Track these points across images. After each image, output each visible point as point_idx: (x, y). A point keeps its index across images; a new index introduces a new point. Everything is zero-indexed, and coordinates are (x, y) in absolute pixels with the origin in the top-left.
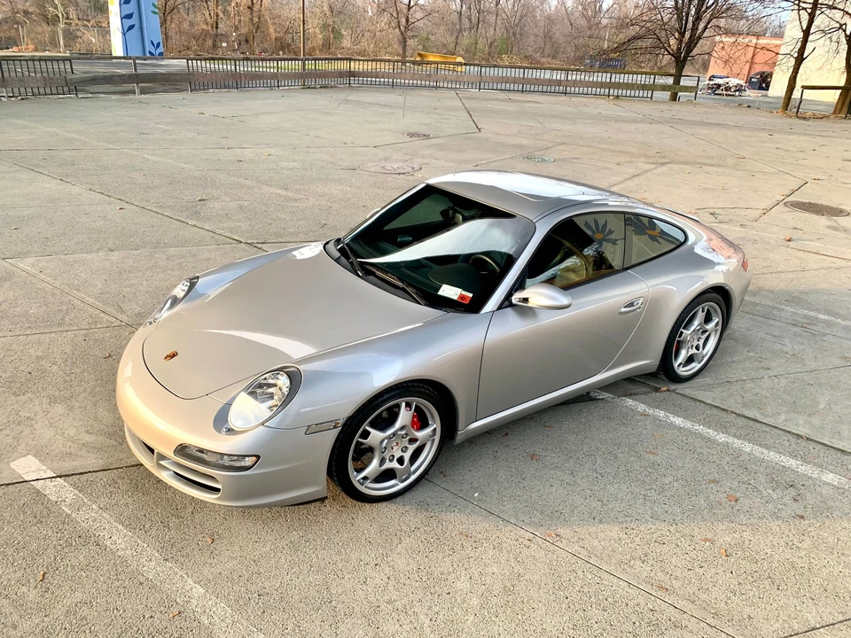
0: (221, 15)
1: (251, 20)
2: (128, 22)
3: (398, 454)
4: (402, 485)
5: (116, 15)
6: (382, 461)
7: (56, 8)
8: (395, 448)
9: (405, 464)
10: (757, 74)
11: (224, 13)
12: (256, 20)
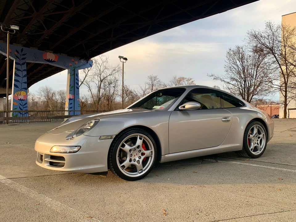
0: (99, 107)
1: (108, 108)
2: (71, 109)
3: (137, 159)
4: (139, 175)
5: (67, 108)
6: (130, 161)
7: (50, 108)
8: (136, 156)
9: (140, 164)
10: (274, 116)
11: (100, 107)
12: (109, 108)
